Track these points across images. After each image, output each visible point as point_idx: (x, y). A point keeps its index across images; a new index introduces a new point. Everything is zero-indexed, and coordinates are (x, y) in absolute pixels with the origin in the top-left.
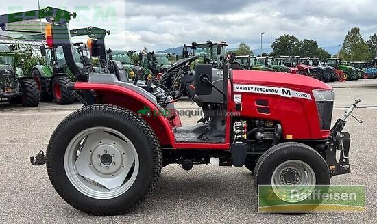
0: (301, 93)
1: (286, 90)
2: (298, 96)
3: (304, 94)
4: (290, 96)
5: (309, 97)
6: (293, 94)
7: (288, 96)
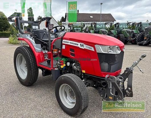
0: (89, 47)
1: (82, 44)
2: (87, 48)
3: (90, 47)
4: (83, 48)
5: (93, 49)
6: (85, 47)
7: (82, 48)
